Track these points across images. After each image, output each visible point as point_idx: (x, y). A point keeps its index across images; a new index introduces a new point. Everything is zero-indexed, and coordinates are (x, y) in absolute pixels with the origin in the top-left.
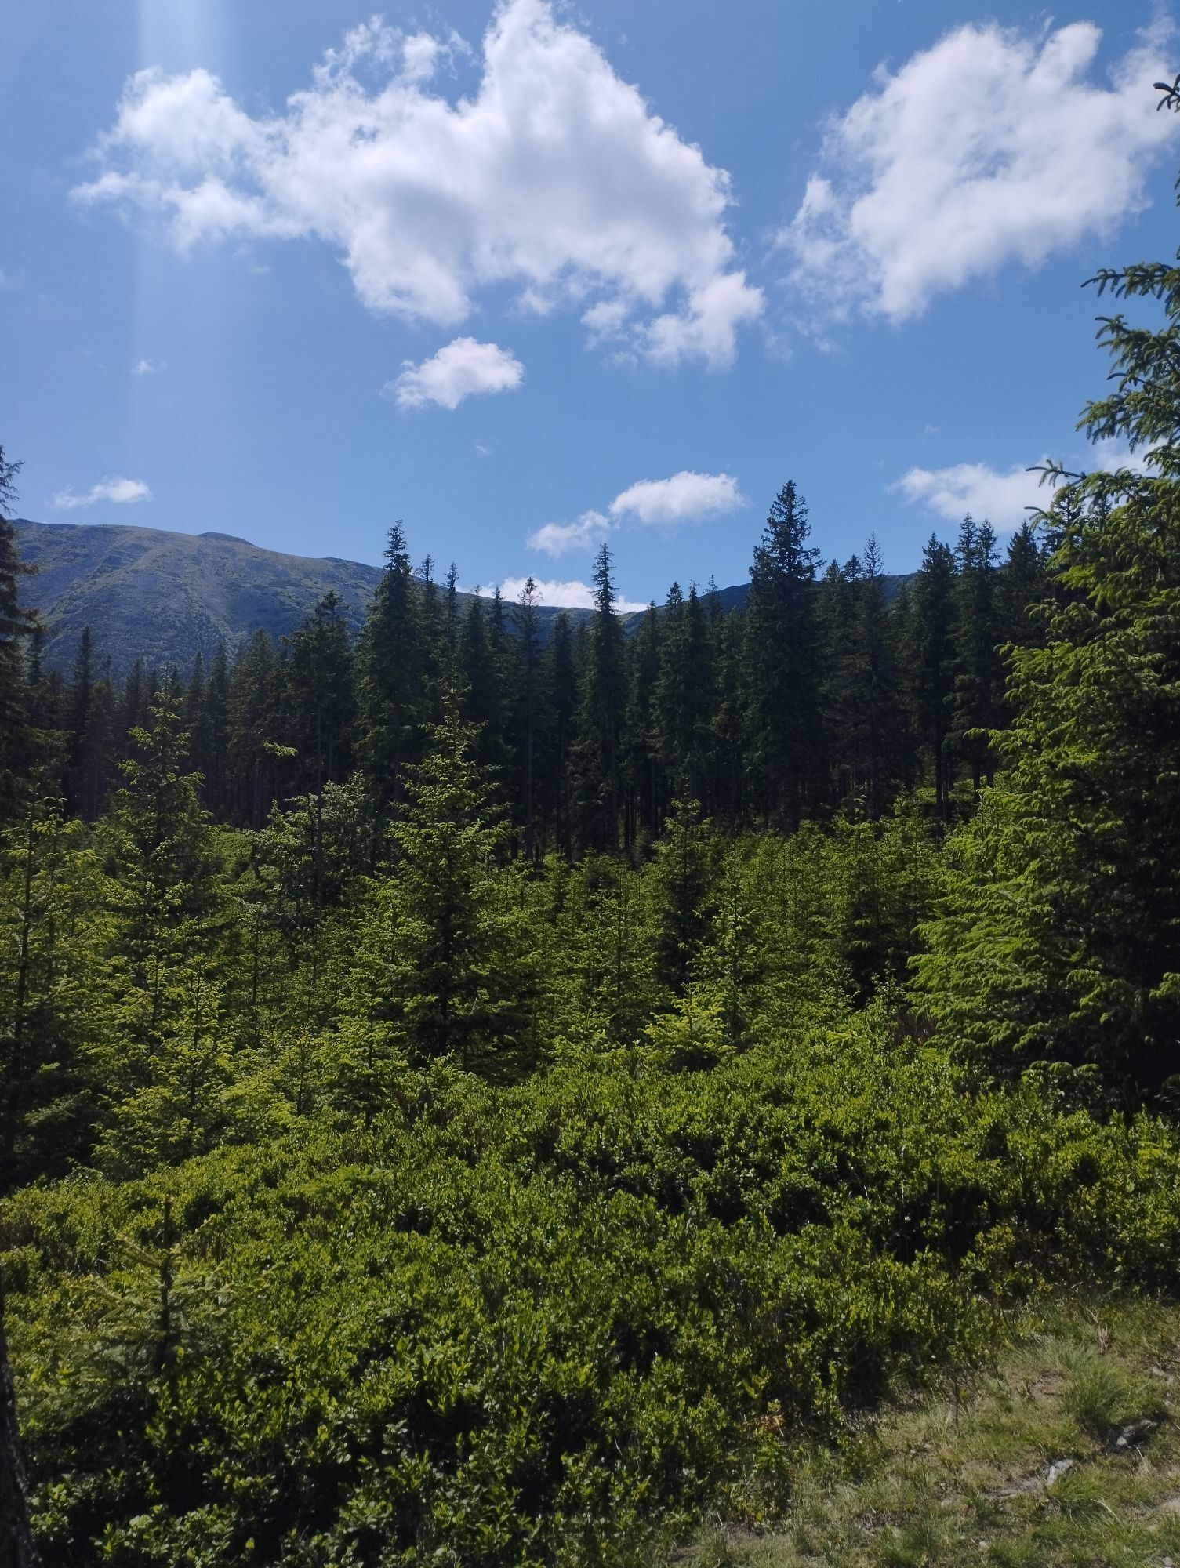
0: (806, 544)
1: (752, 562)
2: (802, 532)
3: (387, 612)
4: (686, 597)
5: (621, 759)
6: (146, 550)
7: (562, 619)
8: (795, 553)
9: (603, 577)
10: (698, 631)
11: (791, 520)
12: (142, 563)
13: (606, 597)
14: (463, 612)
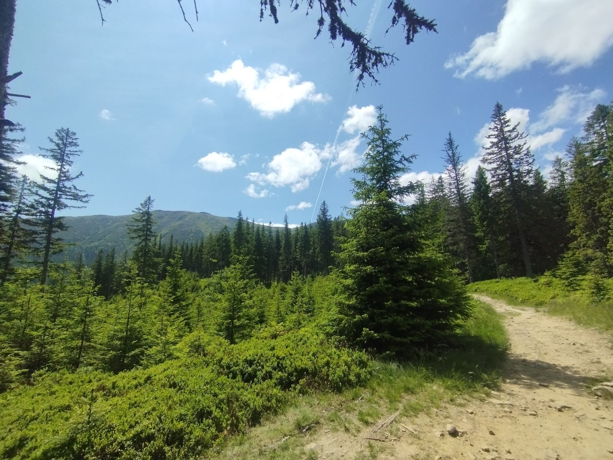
0: (328, 214)
1: (317, 218)
2: (327, 211)
3: (238, 229)
4: (304, 225)
5: (290, 260)
6: (187, 216)
7: (278, 230)
8: (326, 216)
9: (286, 221)
10: (306, 232)
11: (325, 208)
12: (186, 219)
13: (287, 225)
14: (255, 229)
